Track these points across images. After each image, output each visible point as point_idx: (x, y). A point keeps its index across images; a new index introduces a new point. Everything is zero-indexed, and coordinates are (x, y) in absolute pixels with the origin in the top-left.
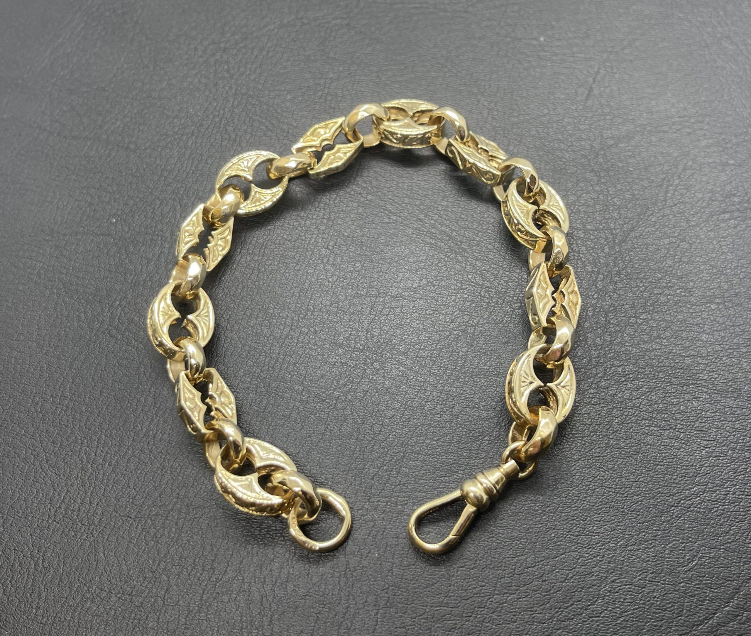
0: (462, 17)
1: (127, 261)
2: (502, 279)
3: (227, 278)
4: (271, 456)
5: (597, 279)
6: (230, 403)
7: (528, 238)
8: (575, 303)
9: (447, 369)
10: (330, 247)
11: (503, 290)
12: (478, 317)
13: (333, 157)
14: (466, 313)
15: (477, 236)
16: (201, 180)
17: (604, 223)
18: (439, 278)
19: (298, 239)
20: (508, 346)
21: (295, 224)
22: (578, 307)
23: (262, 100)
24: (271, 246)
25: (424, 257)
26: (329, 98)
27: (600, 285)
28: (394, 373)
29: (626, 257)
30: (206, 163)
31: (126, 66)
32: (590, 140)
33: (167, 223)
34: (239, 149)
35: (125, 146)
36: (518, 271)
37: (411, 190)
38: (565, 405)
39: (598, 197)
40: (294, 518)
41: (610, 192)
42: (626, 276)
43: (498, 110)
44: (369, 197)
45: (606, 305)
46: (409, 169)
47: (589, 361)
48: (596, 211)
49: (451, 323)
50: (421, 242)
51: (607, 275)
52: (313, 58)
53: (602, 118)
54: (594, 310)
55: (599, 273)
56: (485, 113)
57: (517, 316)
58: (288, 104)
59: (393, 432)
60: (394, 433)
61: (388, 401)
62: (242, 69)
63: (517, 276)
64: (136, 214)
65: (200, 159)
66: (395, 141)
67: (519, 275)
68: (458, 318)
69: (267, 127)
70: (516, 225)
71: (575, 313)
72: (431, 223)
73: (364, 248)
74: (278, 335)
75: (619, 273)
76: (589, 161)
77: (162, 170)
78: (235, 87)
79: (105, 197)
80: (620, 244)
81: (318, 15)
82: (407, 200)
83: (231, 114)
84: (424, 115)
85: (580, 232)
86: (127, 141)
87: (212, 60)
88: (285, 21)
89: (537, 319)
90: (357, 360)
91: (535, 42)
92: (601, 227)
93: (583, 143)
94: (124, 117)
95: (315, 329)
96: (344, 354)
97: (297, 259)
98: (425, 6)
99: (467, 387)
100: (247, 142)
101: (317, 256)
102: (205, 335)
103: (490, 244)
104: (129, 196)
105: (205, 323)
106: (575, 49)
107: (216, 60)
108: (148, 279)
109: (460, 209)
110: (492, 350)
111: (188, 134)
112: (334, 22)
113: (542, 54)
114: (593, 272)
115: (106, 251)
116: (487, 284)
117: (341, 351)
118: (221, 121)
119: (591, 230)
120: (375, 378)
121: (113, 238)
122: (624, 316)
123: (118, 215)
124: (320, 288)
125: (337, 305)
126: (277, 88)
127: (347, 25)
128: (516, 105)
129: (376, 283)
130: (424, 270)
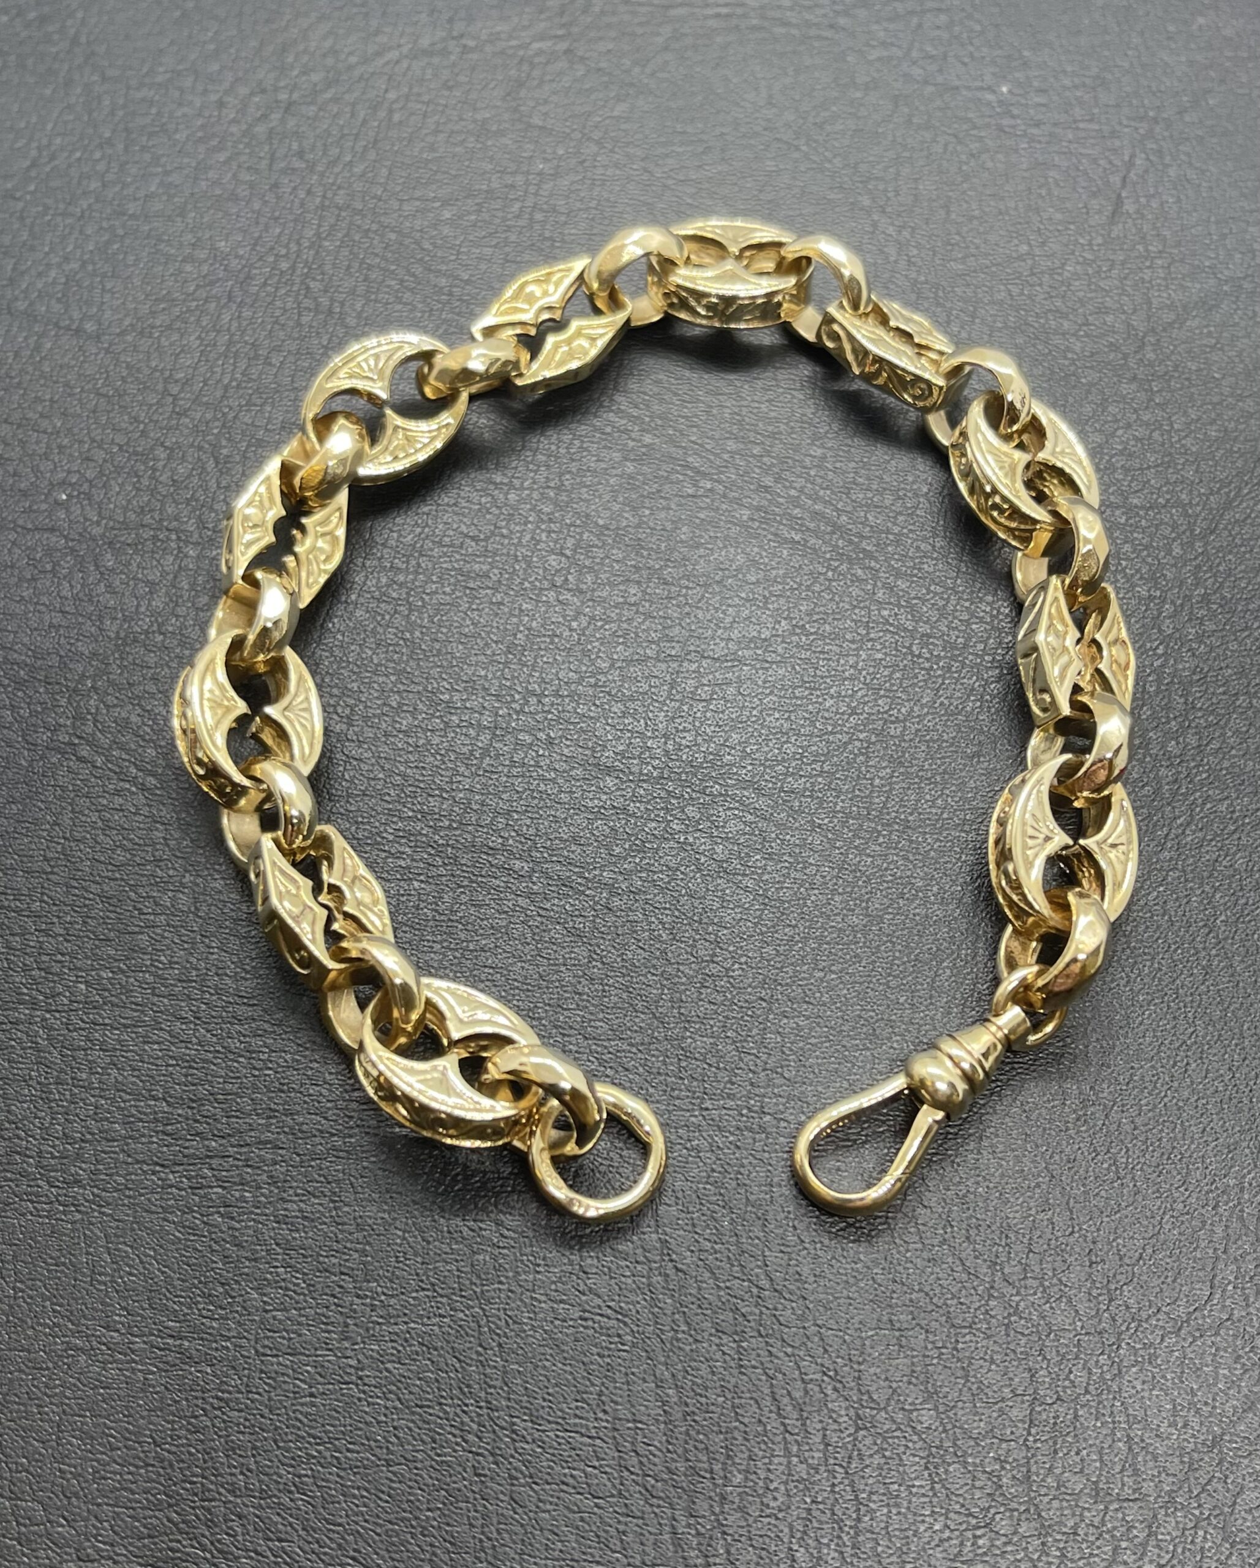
0: (827, 39)
1: (102, 588)
2: (955, 618)
3: (337, 623)
4: (481, 1015)
5: (1160, 614)
6: (376, 902)
7: (1014, 525)
8: (1123, 665)
9: (848, 816)
10: (568, 553)
11: (960, 640)
12: (908, 700)
13: (566, 348)
14: (882, 692)
15: (895, 524)
16: (259, 402)
17: (1167, 492)
18: (815, 617)
19: (493, 533)
20: (979, 762)
21: (483, 500)
22: (1131, 673)
23: (386, 220)
24: (432, 550)
25: (781, 572)
26: (539, 216)
27: (1168, 627)
28: (733, 827)
29: (1219, 564)
30: (267, 362)
31: (58, 141)
32: (1124, 312)
33: (188, 502)
34: (340, 332)
35: (74, 327)
36: (989, 598)
37: (740, 423)
38: (1118, 885)
39: (1150, 437)
40: (543, 1149)
41: (1176, 426)
42: (1221, 606)
43: (919, 246)
44: (648, 439)
45: (1184, 669)
46: (732, 377)
47: (1157, 792)
48: (1149, 468)
49: (850, 715)
50: (770, 537)
51: (1182, 605)
52: (494, 128)
53: (1148, 264)
54: (1159, 680)
55: (1164, 602)
56: (892, 251)
57: (994, 697)
58: (446, 230)
59: (741, 956)
60: (743, 960)
61: (723, 890)
62: (334, 151)
63: (988, 609)
64: (113, 482)
65: (252, 354)
66: (703, 313)
67: (992, 609)
68: (865, 703)
69: (402, 281)
70: (988, 496)
71: (1125, 686)
72: (790, 496)
73: (645, 553)
74: (465, 750)
75: (1205, 599)
76: (1125, 357)
77: (166, 381)
78: (319, 191)
79: (38, 443)
80: (1203, 537)
81: (499, 28)
82: (731, 445)
83: (317, 253)
84: (762, 254)
85: (1118, 513)
86: (76, 315)
87: (260, 129)
88: (425, 42)
89: (1048, 700)
90: (648, 802)
91: (990, 97)
92: (1160, 500)
93: (1109, 319)
94: (66, 259)
95: (548, 735)
96: (619, 789)
97: (495, 578)
98: (739, 11)
99: (897, 855)
100: (359, 316)
101: (541, 572)
102: (307, 751)
103: (924, 539)
104: (93, 441)
105: (303, 725)
106: (1078, 112)
107: (271, 131)
108: (155, 628)
109: (853, 464)
110: (945, 772)
111: (218, 299)
112: (536, 46)
113: (1006, 122)
114: (1151, 598)
115: (49, 567)
116: (924, 628)
117: (610, 782)
118: (293, 268)
119: (1142, 508)
120: (691, 840)
121: (65, 537)
122: (1224, 693)
123: (70, 484)
124: (552, 643)
125: (592, 680)
126: (418, 193)
127: (568, 52)
128: (958, 234)
129: (677, 630)
130: (782, 601)
